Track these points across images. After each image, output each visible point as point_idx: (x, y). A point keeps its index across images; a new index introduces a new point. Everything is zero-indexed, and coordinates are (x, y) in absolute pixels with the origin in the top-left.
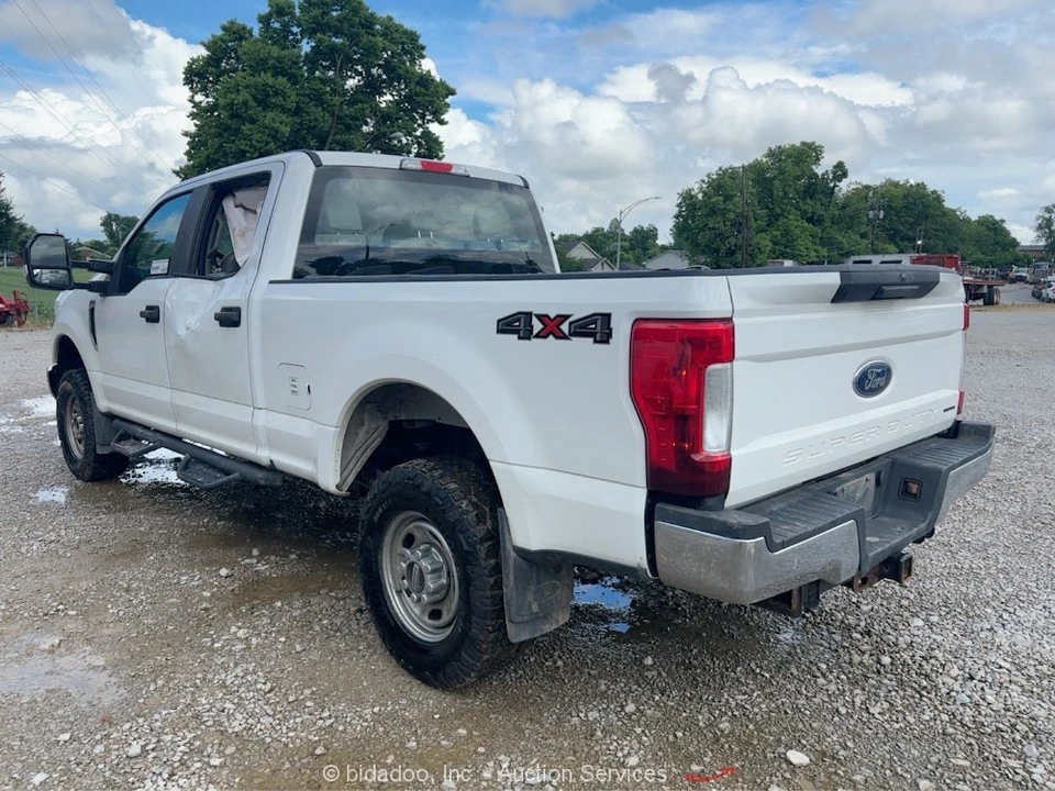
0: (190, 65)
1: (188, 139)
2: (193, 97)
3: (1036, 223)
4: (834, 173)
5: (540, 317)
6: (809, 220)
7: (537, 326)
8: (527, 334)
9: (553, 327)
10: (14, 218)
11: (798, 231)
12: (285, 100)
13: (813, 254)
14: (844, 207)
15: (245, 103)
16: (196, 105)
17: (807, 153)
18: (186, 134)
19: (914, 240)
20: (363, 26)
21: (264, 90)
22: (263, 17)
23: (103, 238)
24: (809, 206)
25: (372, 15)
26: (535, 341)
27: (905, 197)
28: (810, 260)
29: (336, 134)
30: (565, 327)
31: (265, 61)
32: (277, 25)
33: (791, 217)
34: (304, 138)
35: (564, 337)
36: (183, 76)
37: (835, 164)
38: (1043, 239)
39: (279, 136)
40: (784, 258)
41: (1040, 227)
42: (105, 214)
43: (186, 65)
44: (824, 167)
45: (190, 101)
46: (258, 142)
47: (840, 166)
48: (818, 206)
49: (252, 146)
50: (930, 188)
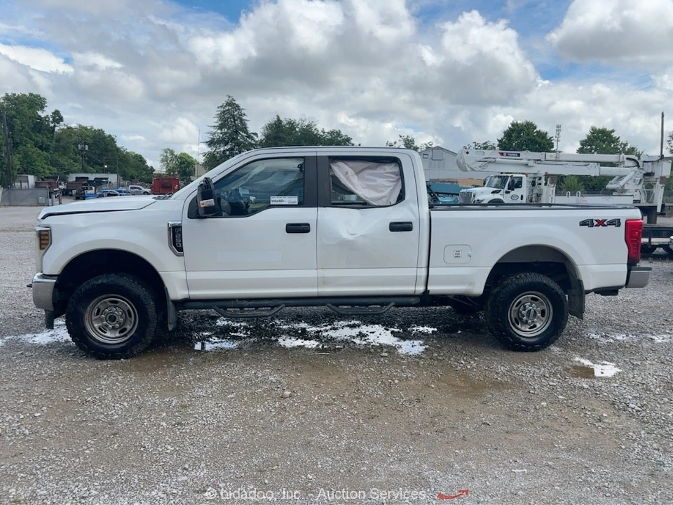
3: (160, 158)
4: (54, 118)
5: (596, 221)
6: (40, 148)
7: (595, 223)
8: (592, 225)
9: (601, 223)
11: (35, 156)
13: (47, 171)
14: (58, 141)
17: (36, 102)
19: (102, 165)
24: (40, 138)
26: (595, 228)
27: (94, 137)
28: (47, 176)
30: (605, 223)
33: (29, 145)
35: (606, 226)
37: (53, 111)
38: (164, 167)
40: (27, 174)
41: (162, 161)
44: (46, 113)
47: (57, 113)
48: (45, 139)
50: (107, 133)
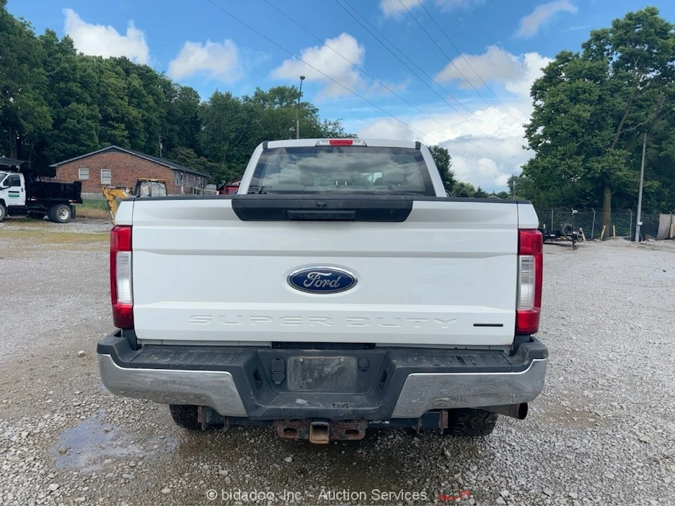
0: (535, 83)
1: (526, 129)
2: (534, 103)
10: (455, 181)
12: (590, 95)
15: (561, 102)
16: (537, 107)
18: (525, 126)
20: (657, 34)
21: (576, 92)
22: (585, 44)
23: (507, 191)
25: (667, 24)
29: (630, 113)
31: (580, 72)
32: (594, 47)
34: (604, 118)
36: (531, 91)
39: (581, 120)
42: (511, 176)
43: (533, 84)
45: (534, 105)
46: (567, 125)
49: (562, 128)
